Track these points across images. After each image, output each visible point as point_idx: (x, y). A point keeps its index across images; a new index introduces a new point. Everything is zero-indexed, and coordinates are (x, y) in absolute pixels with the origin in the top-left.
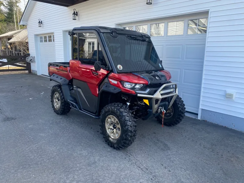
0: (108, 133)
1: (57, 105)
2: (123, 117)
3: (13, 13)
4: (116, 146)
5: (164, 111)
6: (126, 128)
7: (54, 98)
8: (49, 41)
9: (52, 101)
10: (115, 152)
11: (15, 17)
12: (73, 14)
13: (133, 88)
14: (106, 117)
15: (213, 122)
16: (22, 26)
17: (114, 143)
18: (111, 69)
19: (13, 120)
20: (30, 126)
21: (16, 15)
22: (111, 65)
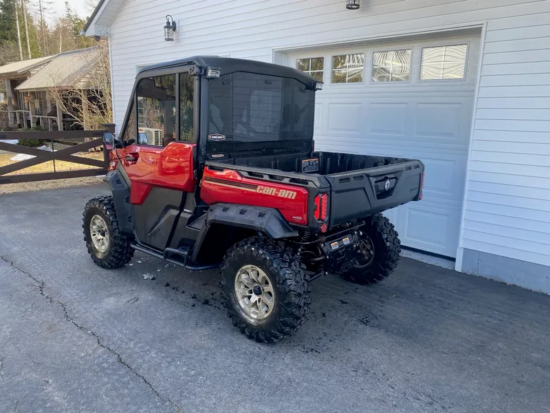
3: (14, 16)
11: (18, 25)
16: (92, 40)
21: (20, 21)
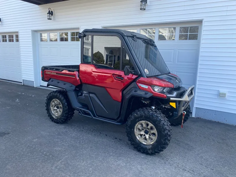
0: (138, 139)
1: (57, 113)
2: (161, 122)
4: (150, 152)
5: (184, 113)
6: (165, 132)
7: (51, 106)
8: (10, 41)
9: (48, 109)
10: (150, 158)
12: (48, 13)
13: (162, 92)
14: (136, 123)
15: (207, 119)
17: (148, 149)
18: (140, 73)
19: (7, 136)
20: (35, 140)
22: (139, 69)
